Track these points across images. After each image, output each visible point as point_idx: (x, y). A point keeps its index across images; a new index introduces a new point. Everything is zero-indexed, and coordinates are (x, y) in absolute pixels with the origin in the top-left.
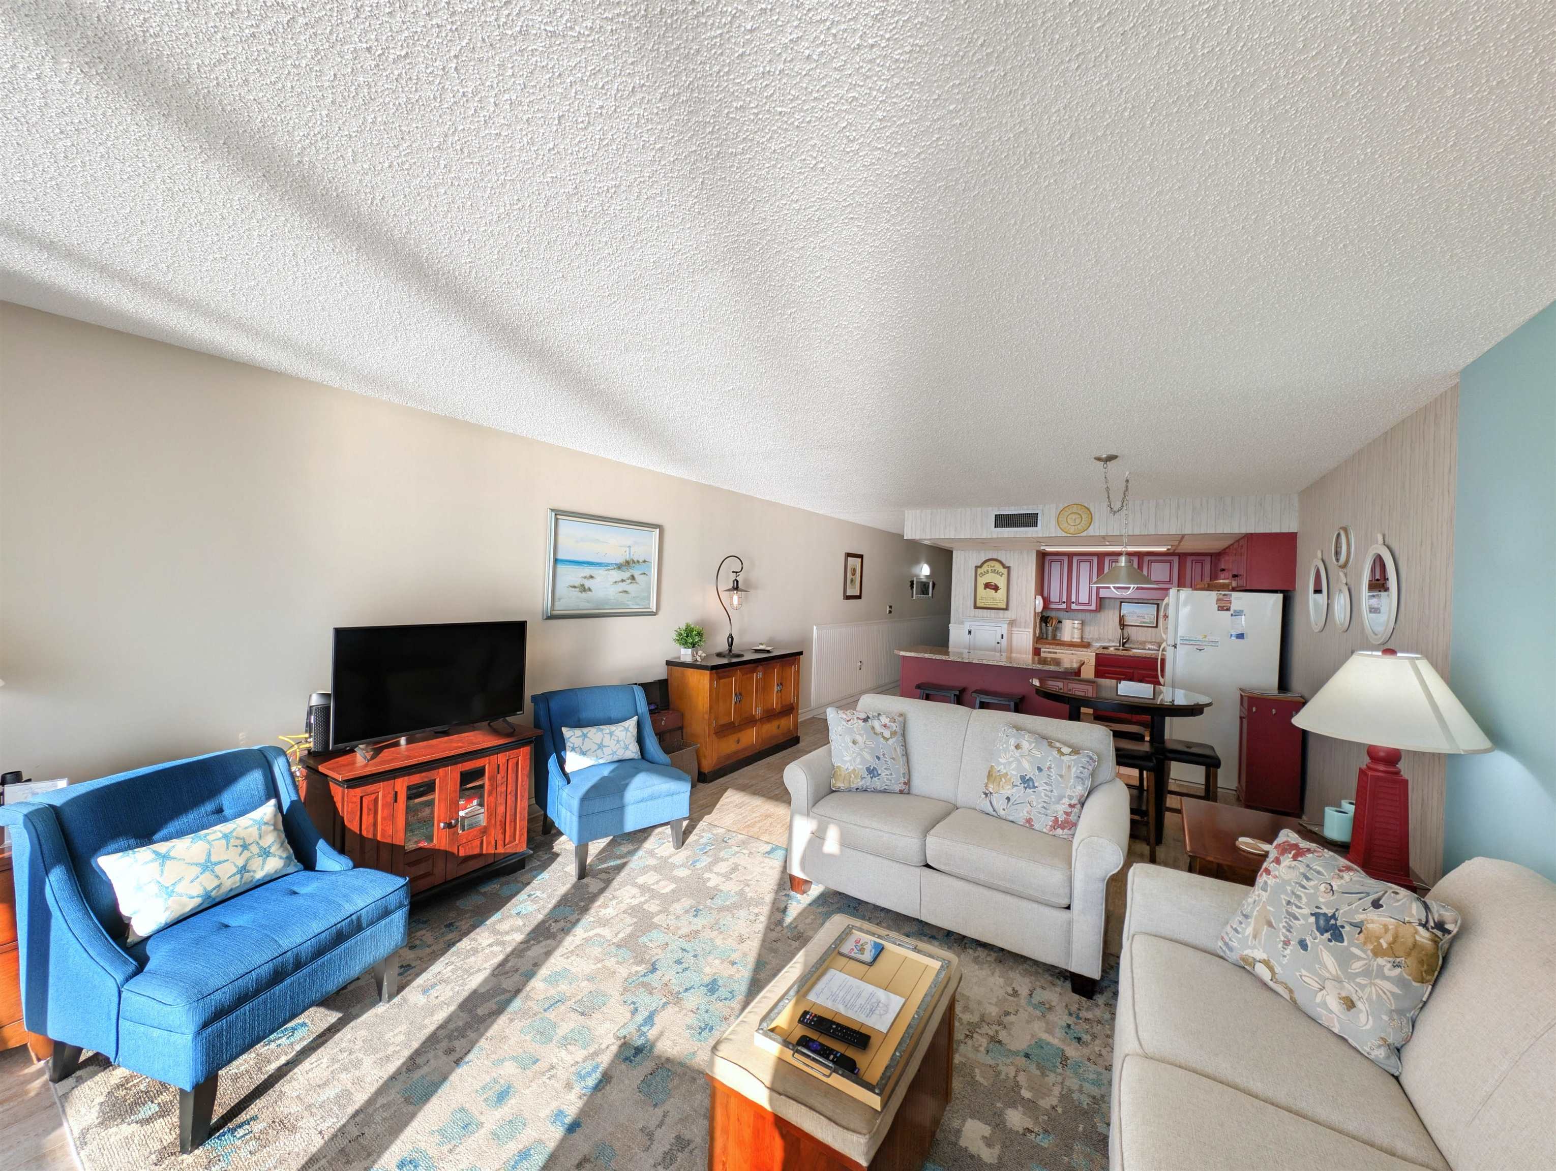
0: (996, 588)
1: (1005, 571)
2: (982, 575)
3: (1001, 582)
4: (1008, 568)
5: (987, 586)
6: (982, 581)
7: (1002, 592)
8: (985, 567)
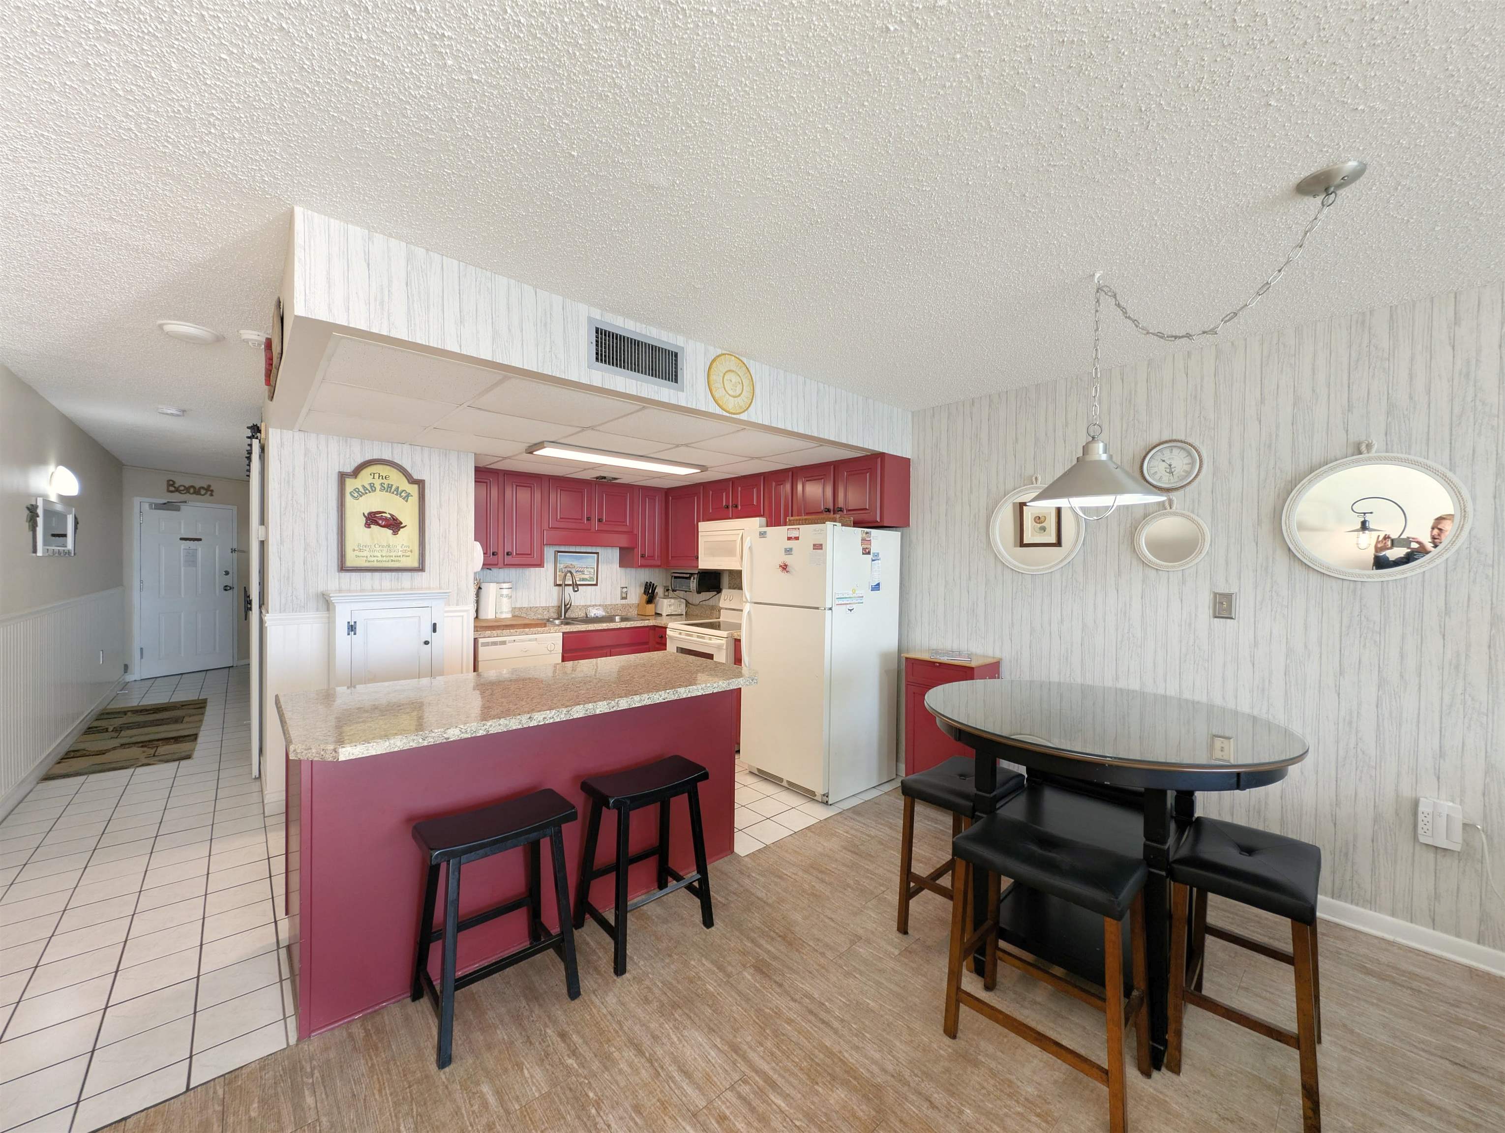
0: (394, 525)
1: (413, 489)
2: (359, 494)
3: (406, 513)
4: (420, 484)
5: (372, 519)
6: (357, 509)
7: (408, 535)
8: (365, 477)
